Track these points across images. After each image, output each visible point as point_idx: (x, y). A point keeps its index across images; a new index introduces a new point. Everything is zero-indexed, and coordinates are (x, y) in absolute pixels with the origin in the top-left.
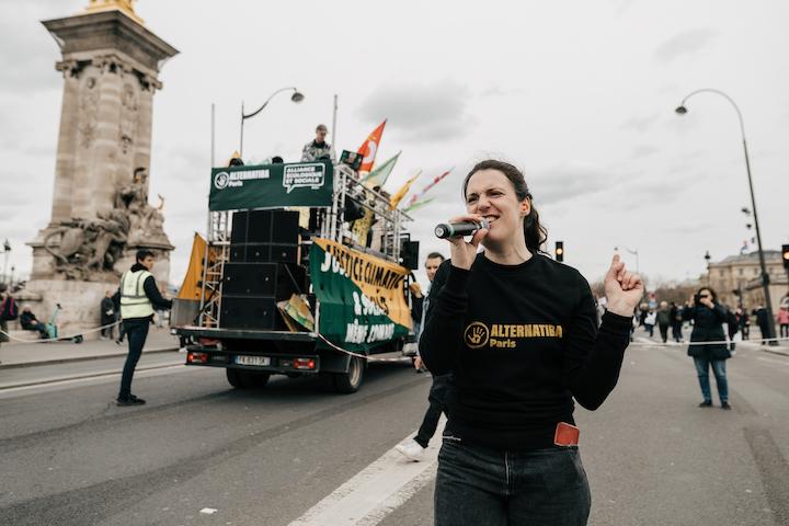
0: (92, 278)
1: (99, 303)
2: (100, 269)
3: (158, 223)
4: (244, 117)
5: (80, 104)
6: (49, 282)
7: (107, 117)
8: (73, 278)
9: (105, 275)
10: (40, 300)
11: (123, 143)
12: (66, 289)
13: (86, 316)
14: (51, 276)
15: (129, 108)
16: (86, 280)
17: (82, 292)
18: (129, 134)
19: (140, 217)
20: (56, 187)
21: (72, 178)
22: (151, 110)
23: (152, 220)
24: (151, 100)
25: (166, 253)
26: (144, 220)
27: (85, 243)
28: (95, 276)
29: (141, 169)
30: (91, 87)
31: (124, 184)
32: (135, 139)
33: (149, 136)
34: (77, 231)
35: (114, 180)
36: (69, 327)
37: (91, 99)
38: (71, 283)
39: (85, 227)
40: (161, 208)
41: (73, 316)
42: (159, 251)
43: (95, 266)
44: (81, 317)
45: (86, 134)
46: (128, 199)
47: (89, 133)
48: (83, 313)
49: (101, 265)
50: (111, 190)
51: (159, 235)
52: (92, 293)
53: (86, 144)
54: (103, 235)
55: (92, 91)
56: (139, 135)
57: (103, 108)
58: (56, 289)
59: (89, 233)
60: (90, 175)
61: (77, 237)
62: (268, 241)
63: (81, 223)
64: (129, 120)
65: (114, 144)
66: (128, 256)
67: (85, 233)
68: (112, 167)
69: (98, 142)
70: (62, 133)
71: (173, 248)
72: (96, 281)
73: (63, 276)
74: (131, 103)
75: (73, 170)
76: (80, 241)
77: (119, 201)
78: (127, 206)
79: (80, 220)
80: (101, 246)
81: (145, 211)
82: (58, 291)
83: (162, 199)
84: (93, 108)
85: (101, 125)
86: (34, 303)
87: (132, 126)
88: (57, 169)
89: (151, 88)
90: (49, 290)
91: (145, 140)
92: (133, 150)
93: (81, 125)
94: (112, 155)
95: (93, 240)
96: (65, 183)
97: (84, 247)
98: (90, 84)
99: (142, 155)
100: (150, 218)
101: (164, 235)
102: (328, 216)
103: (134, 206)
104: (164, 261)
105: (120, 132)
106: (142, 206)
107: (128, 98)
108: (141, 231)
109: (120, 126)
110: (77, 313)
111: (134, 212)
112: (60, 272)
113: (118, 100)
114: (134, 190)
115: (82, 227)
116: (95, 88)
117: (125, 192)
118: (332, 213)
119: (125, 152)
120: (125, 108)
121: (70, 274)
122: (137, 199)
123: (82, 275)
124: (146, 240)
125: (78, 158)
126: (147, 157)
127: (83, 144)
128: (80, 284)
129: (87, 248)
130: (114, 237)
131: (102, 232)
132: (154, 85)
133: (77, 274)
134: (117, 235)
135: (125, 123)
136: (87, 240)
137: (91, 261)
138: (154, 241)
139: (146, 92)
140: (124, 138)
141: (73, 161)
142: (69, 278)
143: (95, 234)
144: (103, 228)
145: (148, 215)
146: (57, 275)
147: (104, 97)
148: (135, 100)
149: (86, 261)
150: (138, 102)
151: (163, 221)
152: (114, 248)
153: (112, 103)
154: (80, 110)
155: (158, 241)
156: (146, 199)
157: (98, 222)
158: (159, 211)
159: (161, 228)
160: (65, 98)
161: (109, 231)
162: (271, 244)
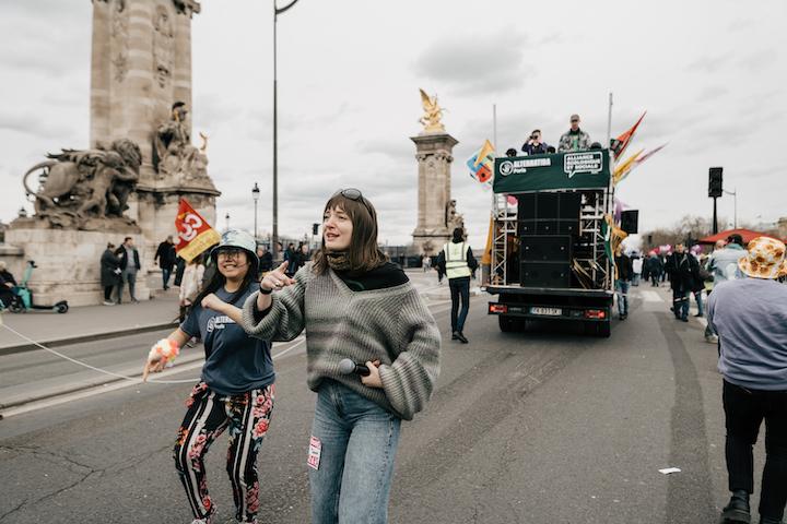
0: (88, 225)
1: (99, 258)
2: (102, 215)
3: (200, 165)
4: (277, 12)
5: (111, 31)
6: (29, 231)
7: (139, 44)
8: (60, 226)
9: (108, 223)
10: (20, 255)
11: (159, 75)
12: (51, 240)
13: (82, 275)
14: (31, 224)
15: (163, 34)
16: (80, 229)
17: (75, 245)
18: (166, 65)
19: (180, 159)
20: (92, 128)
21: (108, 117)
22: (189, 38)
23: (193, 161)
24: (188, 25)
25: (210, 199)
26: (185, 162)
27: (79, 181)
28: (93, 223)
29: (179, 104)
30: (121, 11)
31: (163, 122)
32: (173, 71)
33: (189, 67)
34: (68, 165)
35: (151, 117)
36: (58, 290)
37: (121, 25)
38: (58, 233)
39: (78, 160)
40: (203, 148)
41: (62, 276)
42: (203, 197)
43: (95, 209)
44: (76, 276)
45: (118, 65)
46: (167, 138)
47: (122, 63)
48: (78, 270)
49: (103, 208)
50: (148, 128)
51: (201, 178)
52: (90, 246)
53: (120, 78)
54: (102, 170)
55: (121, 15)
56: (177, 67)
57: (133, 33)
58: (36, 241)
59: (83, 168)
60: (125, 112)
61: (67, 174)
62: (556, 217)
63: (72, 155)
64: (164, 48)
65: (148, 75)
66: (169, 203)
67: (78, 167)
68: (148, 102)
69: (131, 74)
70: (94, 67)
71: (219, 194)
72: (95, 230)
73: (45, 223)
74: (165, 27)
75: (108, 108)
76: (71, 178)
77: (157, 140)
78: (167, 147)
79: (72, 151)
80: (100, 185)
81: (185, 151)
82: (40, 243)
83: (205, 138)
84: (123, 34)
85: (132, 54)
86: (13, 258)
87: (169, 55)
88: (92, 107)
89: (187, 10)
90: (30, 241)
91: (184, 72)
92: (172, 83)
93: (114, 57)
94: (146, 89)
95: (90, 177)
96: (101, 122)
97: (79, 186)
98: (119, 7)
99: (180, 88)
100: (190, 159)
101: (207, 178)
102: (605, 196)
103: (173, 146)
104: (208, 208)
105: (155, 63)
106: (182, 145)
107: (161, 20)
108: (182, 175)
109: (154, 55)
110: (70, 271)
111: (174, 153)
112: (42, 217)
113: (149, 23)
114: (172, 127)
115: (75, 160)
116: (125, 11)
117: (162, 130)
118: (608, 193)
119: (162, 86)
120: (158, 34)
121: (55, 221)
122: (177, 139)
123: (74, 222)
124: (186, 185)
125: (112, 94)
126: (189, 91)
127: (116, 78)
128: (70, 234)
129: (84, 187)
130: (116, 172)
131: (100, 166)
132: (190, 7)
133: (66, 221)
134: (122, 170)
135: (160, 51)
136: (82, 177)
137: (87, 203)
138: (196, 185)
139: (182, 15)
140: (160, 69)
141: (108, 98)
142: (53, 226)
143: (92, 169)
144: (101, 161)
145: (189, 155)
146: (38, 223)
147: (134, 20)
148: (170, 26)
149: (82, 204)
150: (174, 29)
151: (206, 163)
152: (120, 188)
153: (142, 27)
154: (112, 39)
155: (201, 186)
156: (188, 138)
157: (95, 153)
158: (201, 152)
159: (203, 170)
160: (94, 25)
161: (108, 164)
162: (559, 220)
